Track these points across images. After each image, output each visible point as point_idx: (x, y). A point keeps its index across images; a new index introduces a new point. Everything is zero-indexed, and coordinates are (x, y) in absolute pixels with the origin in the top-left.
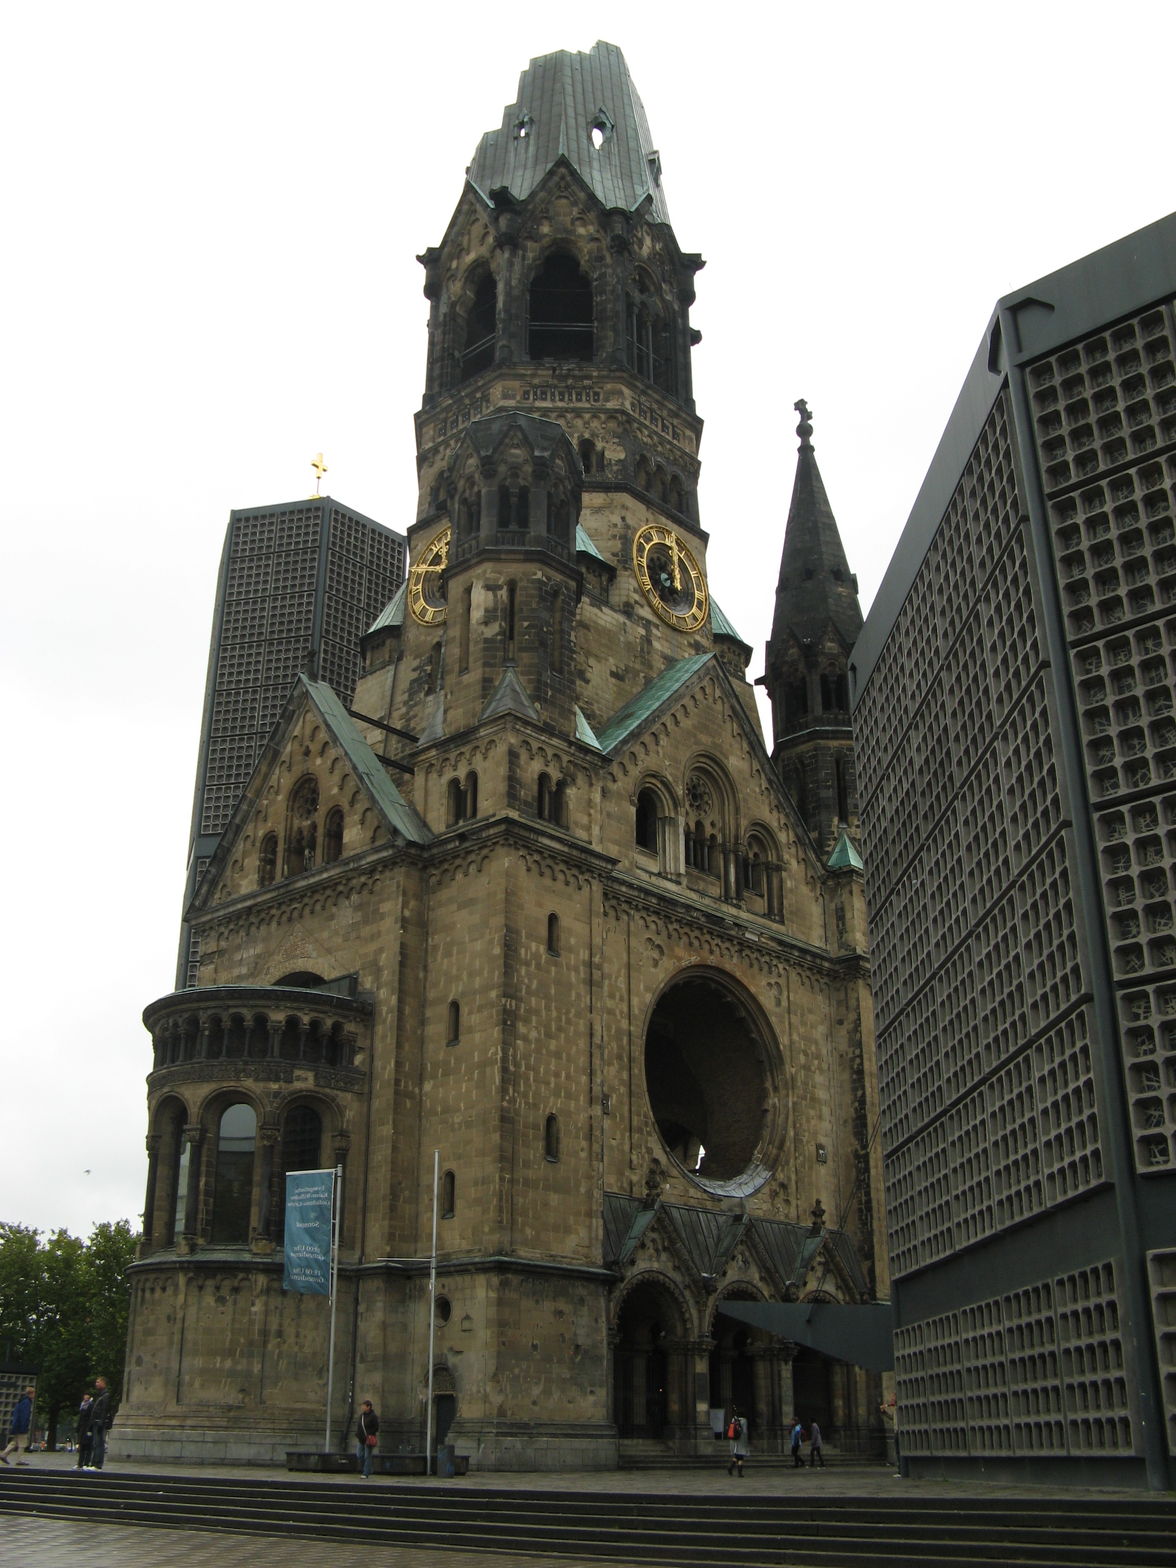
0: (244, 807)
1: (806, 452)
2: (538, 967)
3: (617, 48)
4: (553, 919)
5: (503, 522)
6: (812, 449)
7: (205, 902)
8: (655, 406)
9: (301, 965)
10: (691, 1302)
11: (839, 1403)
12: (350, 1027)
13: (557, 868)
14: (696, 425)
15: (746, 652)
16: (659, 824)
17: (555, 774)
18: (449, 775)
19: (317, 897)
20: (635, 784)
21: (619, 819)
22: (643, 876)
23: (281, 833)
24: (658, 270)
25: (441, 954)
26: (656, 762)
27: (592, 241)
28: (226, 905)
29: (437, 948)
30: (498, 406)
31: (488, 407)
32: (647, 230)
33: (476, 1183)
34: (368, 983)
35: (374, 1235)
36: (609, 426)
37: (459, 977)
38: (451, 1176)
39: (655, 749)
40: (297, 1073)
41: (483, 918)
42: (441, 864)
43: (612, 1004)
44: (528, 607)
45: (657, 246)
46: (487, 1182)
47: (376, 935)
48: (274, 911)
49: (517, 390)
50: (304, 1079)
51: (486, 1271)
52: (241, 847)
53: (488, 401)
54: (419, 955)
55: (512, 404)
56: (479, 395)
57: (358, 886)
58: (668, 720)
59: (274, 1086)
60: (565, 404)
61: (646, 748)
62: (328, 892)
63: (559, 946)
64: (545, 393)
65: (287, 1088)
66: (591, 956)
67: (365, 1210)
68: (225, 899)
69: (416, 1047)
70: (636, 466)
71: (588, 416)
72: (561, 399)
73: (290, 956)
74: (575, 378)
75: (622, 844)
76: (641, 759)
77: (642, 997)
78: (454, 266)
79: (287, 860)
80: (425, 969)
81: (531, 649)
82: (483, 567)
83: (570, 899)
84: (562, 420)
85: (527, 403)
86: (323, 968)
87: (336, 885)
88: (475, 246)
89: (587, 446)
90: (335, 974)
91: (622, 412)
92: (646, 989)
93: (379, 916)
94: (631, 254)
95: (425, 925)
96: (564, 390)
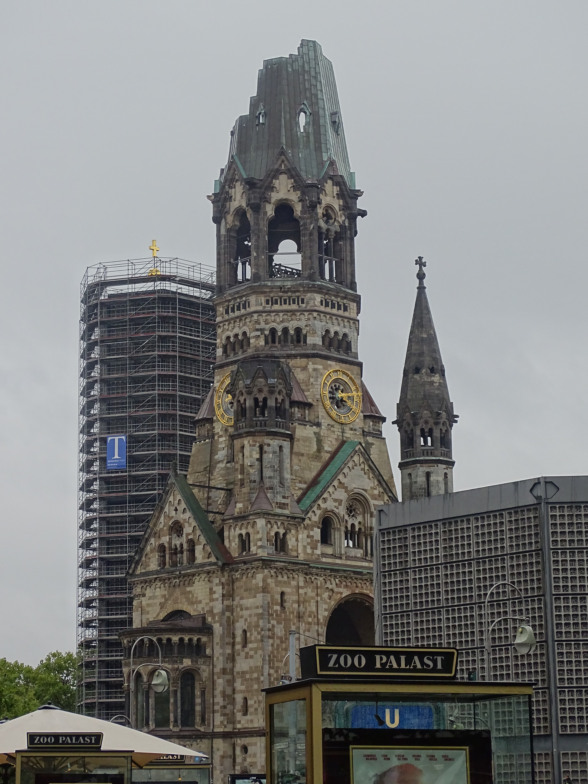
0: (149, 531)
1: (421, 289)
2: (277, 615)
3: (314, 41)
4: (282, 594)
6: (424, 288)
7: (134, 571)
8: (333, 298)
9: (180, 607)
12: (204, 639)
13: (283, 573)
14: (358, 299)
15: (384, 420)
16: (332, 531)
17: (282, 531)
18: (238, 532)
19: (185, 578)
20: (320, 518)
21: (313, 536)
22: (324, 560)
23: (167, 545)
24: (337, 204)
25: (239, 609)
26: (330, 505)
27: (299, 201)
28: (143, 574)
29: (237, 606)
30: (253, 309)
31: (249, 307)
32: (330, 182)
33: (255, 702)
34: (210, 619)
35: (217, 721)
36: (309, 319)
37: (246, 620)
38: (245, 699)
39: (329, 498)
40: (184, 660)
41: (255, 597)
42: (237, 571)
43: (310, 620)
44: (268, 457)
45: (336, 189)
46: (259, 702)
47: (212, 600)
48: (167, 581)
49: (263, 299)
50: (187, 662)
51: (260, 736)
52: (148, 548)
53: (249, 303)
54: (230, 609)
55: (260, 308)
56: (244, 299)
57: (203, 577)
58: (336, 483)
59: (176, 666)
60: (285, 307)
61: (325, 500)
62: (190, 577)
63: (285, 604)
64: (276, 300)
65: (181, 666)
66: (299, 606)
67: (214, 712)
68: (143, 571)
69: (230, 647)
70: (323, 338)
71: (299, 314)
72: (285, 303)
73: (176, 602)
74: (291, 291)
75: (314, 548)
76: (323, 506)
77: (324, 614)
78: (228, 207)
79: (171, 558)
80: (232, 614)
81: (270, 477)
82: (249, 438)
83: (290, 583)
84: (285, 317)
85: (268, 307)
86: (191, 610)
87: (194, 575)
88: (238, 197)
89: (298, 330)
90: (196, 613)
91: (316, 311)
92: (326, 610)
93: (212, 592)
94: (320, 203)
95: (232, 596)
96: (287, 298)
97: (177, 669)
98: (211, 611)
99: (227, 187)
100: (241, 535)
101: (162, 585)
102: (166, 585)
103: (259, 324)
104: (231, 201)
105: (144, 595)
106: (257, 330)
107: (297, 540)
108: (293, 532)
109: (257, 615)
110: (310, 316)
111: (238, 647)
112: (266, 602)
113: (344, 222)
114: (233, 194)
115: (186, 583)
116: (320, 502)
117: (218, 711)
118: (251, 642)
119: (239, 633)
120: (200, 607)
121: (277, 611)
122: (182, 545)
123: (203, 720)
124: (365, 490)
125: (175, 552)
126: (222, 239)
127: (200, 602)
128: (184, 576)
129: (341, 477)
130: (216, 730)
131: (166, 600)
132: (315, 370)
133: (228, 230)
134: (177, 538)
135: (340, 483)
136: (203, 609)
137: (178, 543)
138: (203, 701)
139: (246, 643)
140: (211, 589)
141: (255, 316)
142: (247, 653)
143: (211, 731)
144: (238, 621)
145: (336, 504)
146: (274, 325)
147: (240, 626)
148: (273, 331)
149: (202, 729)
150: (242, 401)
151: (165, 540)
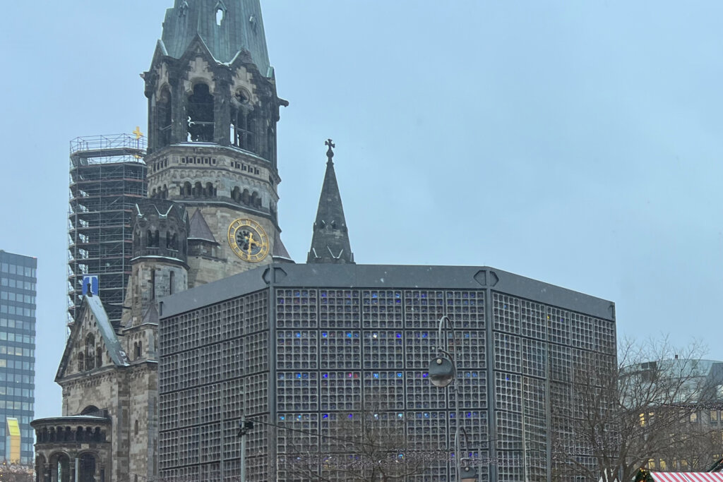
1: (330, 166)
9: (92, 403)
18: (134, 340)
19: (95, 379)
23: (84, 353)
24: (250, 88)
25: (133, 404)
27: (213, 80)
28: (68, 377)
29: (131, 401)
30: (171, 165)
31: (168, 164)
32: (243, 69)
33: (142, 479)
34: (110, 412)
36: (219, 176)
37: (138, 412)
40: (82, 445)
41: (143, 393)
42: (132, 372)
44: (159, 279)
45: (249, 76)
47: (112, 396)
48: (83, 382)
49: (179, 158)
50: (85, 447)
52: (72, 356)
53: (168, 161)
54: (126, 403)
55: (176, 165)
56: (165, 157)
57: (106, 378)
59: (74, 450)
60: (200, 165)
62: (98, 378)
64: (191, 160)
65: (79, 450)
68: (69, 375)
69: (127, 434)
70: (232, 192)
71: (209, 171)
72: (199, 162)
73: (89, 399)
74: (203, 153)
79: (86, 363)
80: (129, 408)
81: (160, 296)
84: (198, 173)
85: (183, 165)
86: (98, 405)
87: (100, 377)
88: (164, 75)
89: (209, 185)
90: (101, 408)
91: (224, 169)
93: (112, 390)
94: (233, 84)
95: (129, 393)
96: (200, 158)
97: (75, 452)
98: (111, 406)
99: (154, 67)
100: (136, 343)
101: (81, 386)
102: (83, 385)
103: (175, 178)
104: (158, 79)
105: (69, 395)
106: (174, 183)
109: (145, 407)
110: (220, 174)
111: (131, 435)
112: (152, 397)
114: (160, 73)
115: (96, 383)
118: (141, 430)
119: (133, 422)
120: (105, 401)
122: (94, 352)
125: (89, 358)
126: (153, 110)
127: (104, 398)
128: (94, 377)
131: (83, 397)
132: (223, 217)
133: (157, 103)
134: (91, 348)
136: (106, 403)
137: (92, 350)
138: (103, 479)
139: (137, 431)
140: (111, 388)
141: (172, 171)
142: (138, 439)
144: (132, 414)
146: (188, 179)
147: (134, 417)
148: (188, 184)
150: (138, 233)
151: (83, 349)
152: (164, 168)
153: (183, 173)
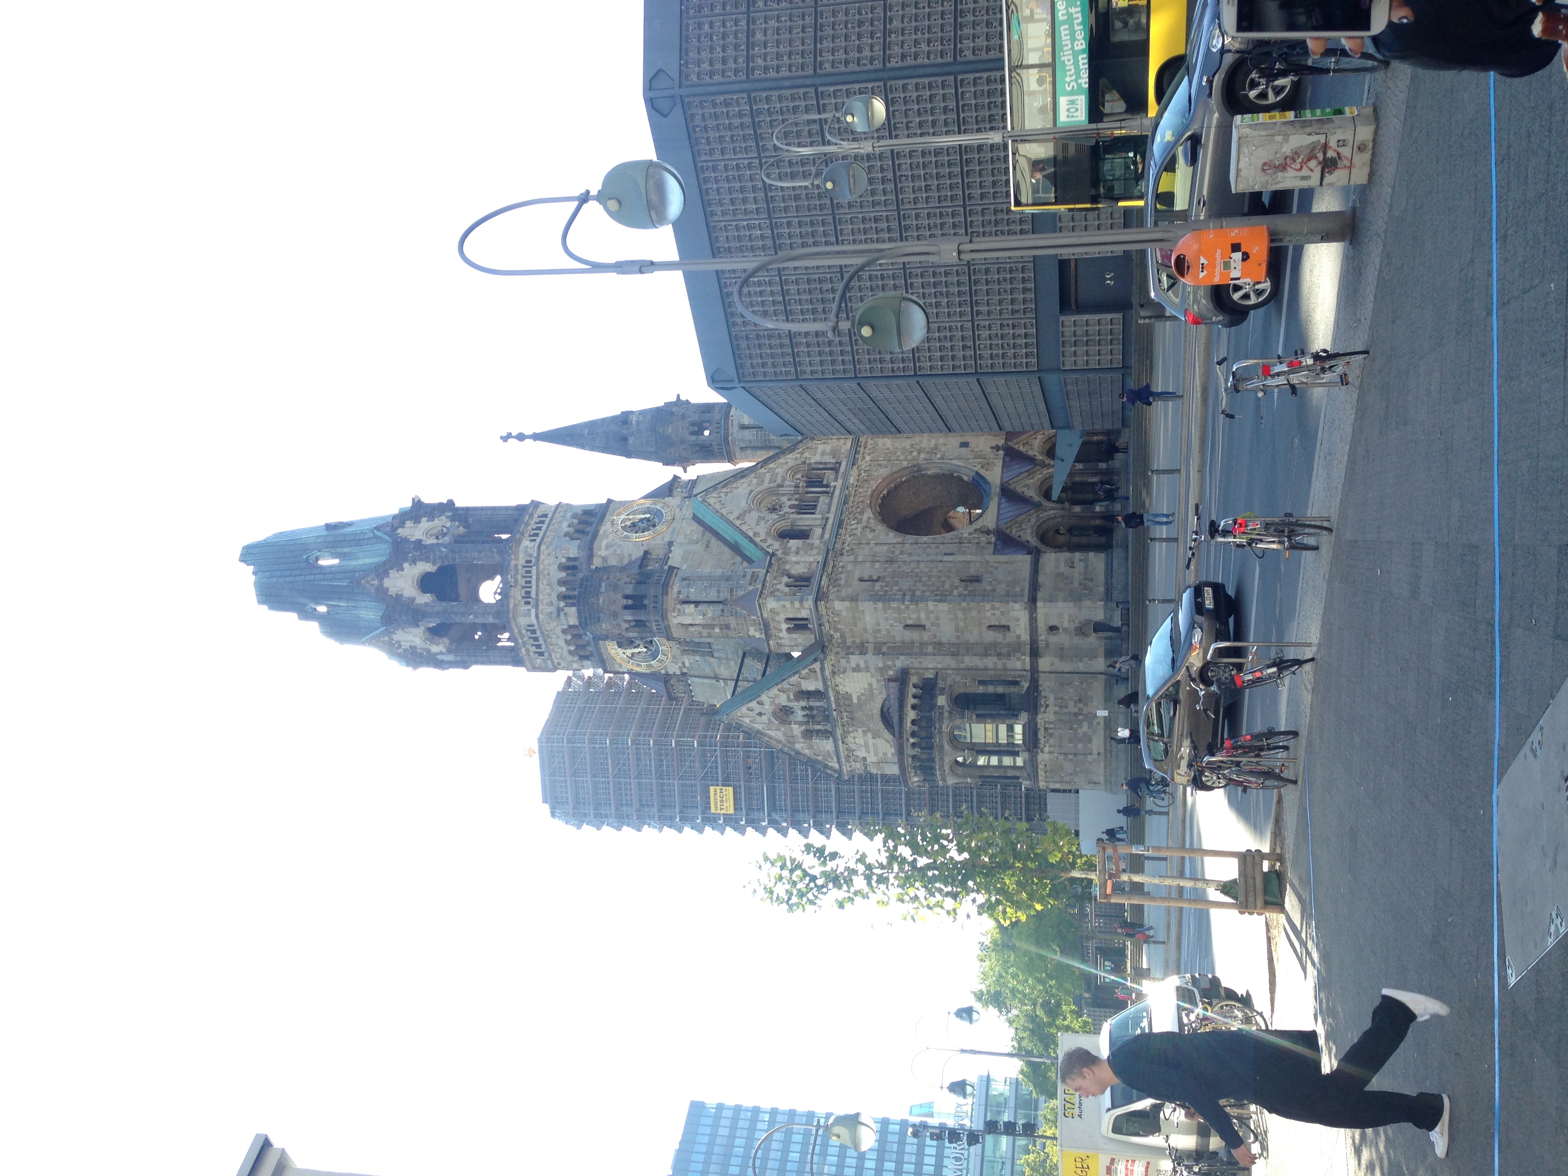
0: (786, 750)
1: (537, 437)
2: (886, 586)
3: (244, 548)
4: (861, 580)
5: (644, 607)
6: (534, 433)
7: (835, 771)
8: (529, 528)
9: (877, 712)
10: (1046, 514)
11: (1095, 438)
12: (914, 680)
13: (835, 578)
14: (535, 504)
15: (676, 478)
16: (795, 528)
17: (785, 579)
18: (784, 634)
19: (842, 704)
20: (777, 540)
21: (798, 548)
22: (827, 536)
23: (803, 728)
24: (425, 524)
25: (878, 635)
26: (762, 529)
27: (416, 565)
28: (839, 760)
29: (876, 638)
30: (534, 622)
31: (533, 626)
32: (400, 531)
33: (994, 614)
34: (891, 673)
35: (1018, 665)
36: (549, 555)
38: (990, 627)
39: (755, 530)
40: (939, 704)
41: (863, 613)
42: (831, 636)
43: (897, 552)
44: (693, 593)
45: (409, 524)
46: (993, 608)
47: (867, 669)
48: (846, 729)
49: (523, 608)
51: (1036, 607)
52: (807, 752)
53: (529, 626)
54: (878, 646)
56: (524, 632)
57: (840, 680)
58: (738, 523)
60: (534, 582)
61: (755, 534)
62: (840, 697)
63: (875, 578)
65: (947, 708)
66: (878, 561)
67: (1005, 669)
68: (835, 759)
69: (925, 647)
70: (572, 539)
71: (542, 567)
72: (530, 582)
73: (871, 718)
74: (516, 574)
75: (812, 547)
76: (763, 537)
77: (892, 537)
78: (421, 651)
79: (819, 723)
80: (885, 643)
81: (719, 592)
82: (669, 617)
83: (849, 571)
84: (545, 582)
85: (532, 602)
86: (880, 698)
87: (838, 693)
88: (409, 637)
89: (563, 568)
90: (884, 691)
91: (540, 547)
92: (887, 535)
93: (857, 669)
94: (420, 541)
95: (862, 644)
96: (524, 579)
97: (950, 713)
98: (882, 671)
99: (398, 651)
100: (789, 630)
101: (851, 734)
102: (851, 729)
103: (551, 613)
104: (415, 647)
105: (865, 759)
106: (558, 615)
107: (798, 563)
108: (788, 567)
109: (884, 609)
110: (546, 553)
111: (926, 636)
112: (870, 599)
113: (447, 517)
114: (408, 644)
115: (847, 702)
116: (758, 540)
117: (1004, 664)
118: (919, 618)
119: (908, 635)
120: (875, 685)
121: (882, 587)
122: (803, 708)
123: (1015, 683)
124: (751, 491)
125: (810, 717)
126: (459, 658)
128: (838, 705)
129: (731, 517)
130: (1028, 667)
131: (869, 730)
132: (607, 548)
133: (449, 651)
134: (795, 714)
135: (738, 518)
136: (878, 681)
137: (800, 713)
138: (991, 682)
139: (920, 626)
140: (854, 670)
141: (541, 616)
142: (933, 624)
143: (1029, 674)
144: (894, 637)
145: (762, 523)
146: (554, 597)
147: (899, 634)
148: (561, 597)
149: (1026, 685)
150: (627, 626)
151: (797, 730)
152: (536, 627)
153: (545, 602)
